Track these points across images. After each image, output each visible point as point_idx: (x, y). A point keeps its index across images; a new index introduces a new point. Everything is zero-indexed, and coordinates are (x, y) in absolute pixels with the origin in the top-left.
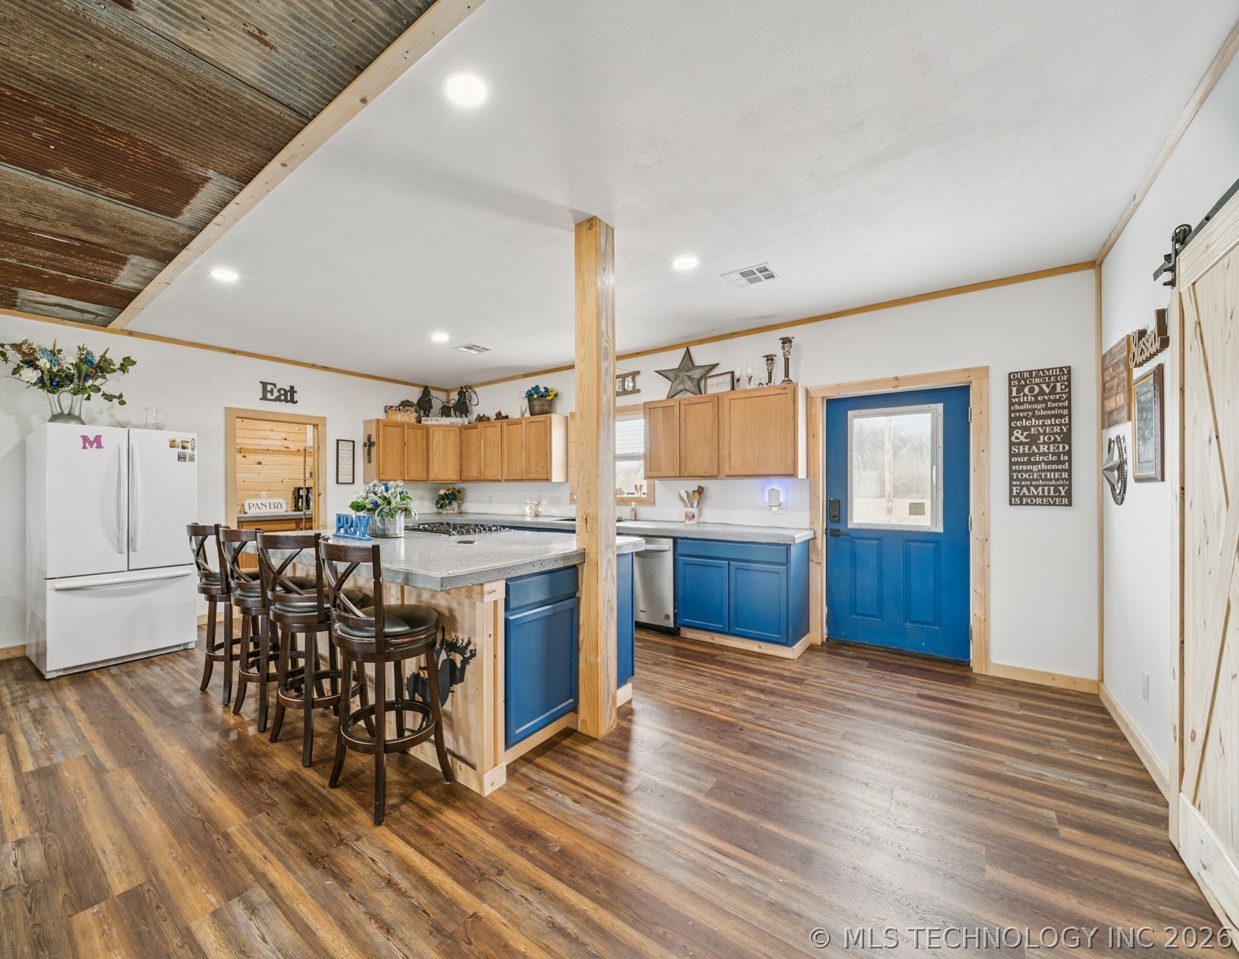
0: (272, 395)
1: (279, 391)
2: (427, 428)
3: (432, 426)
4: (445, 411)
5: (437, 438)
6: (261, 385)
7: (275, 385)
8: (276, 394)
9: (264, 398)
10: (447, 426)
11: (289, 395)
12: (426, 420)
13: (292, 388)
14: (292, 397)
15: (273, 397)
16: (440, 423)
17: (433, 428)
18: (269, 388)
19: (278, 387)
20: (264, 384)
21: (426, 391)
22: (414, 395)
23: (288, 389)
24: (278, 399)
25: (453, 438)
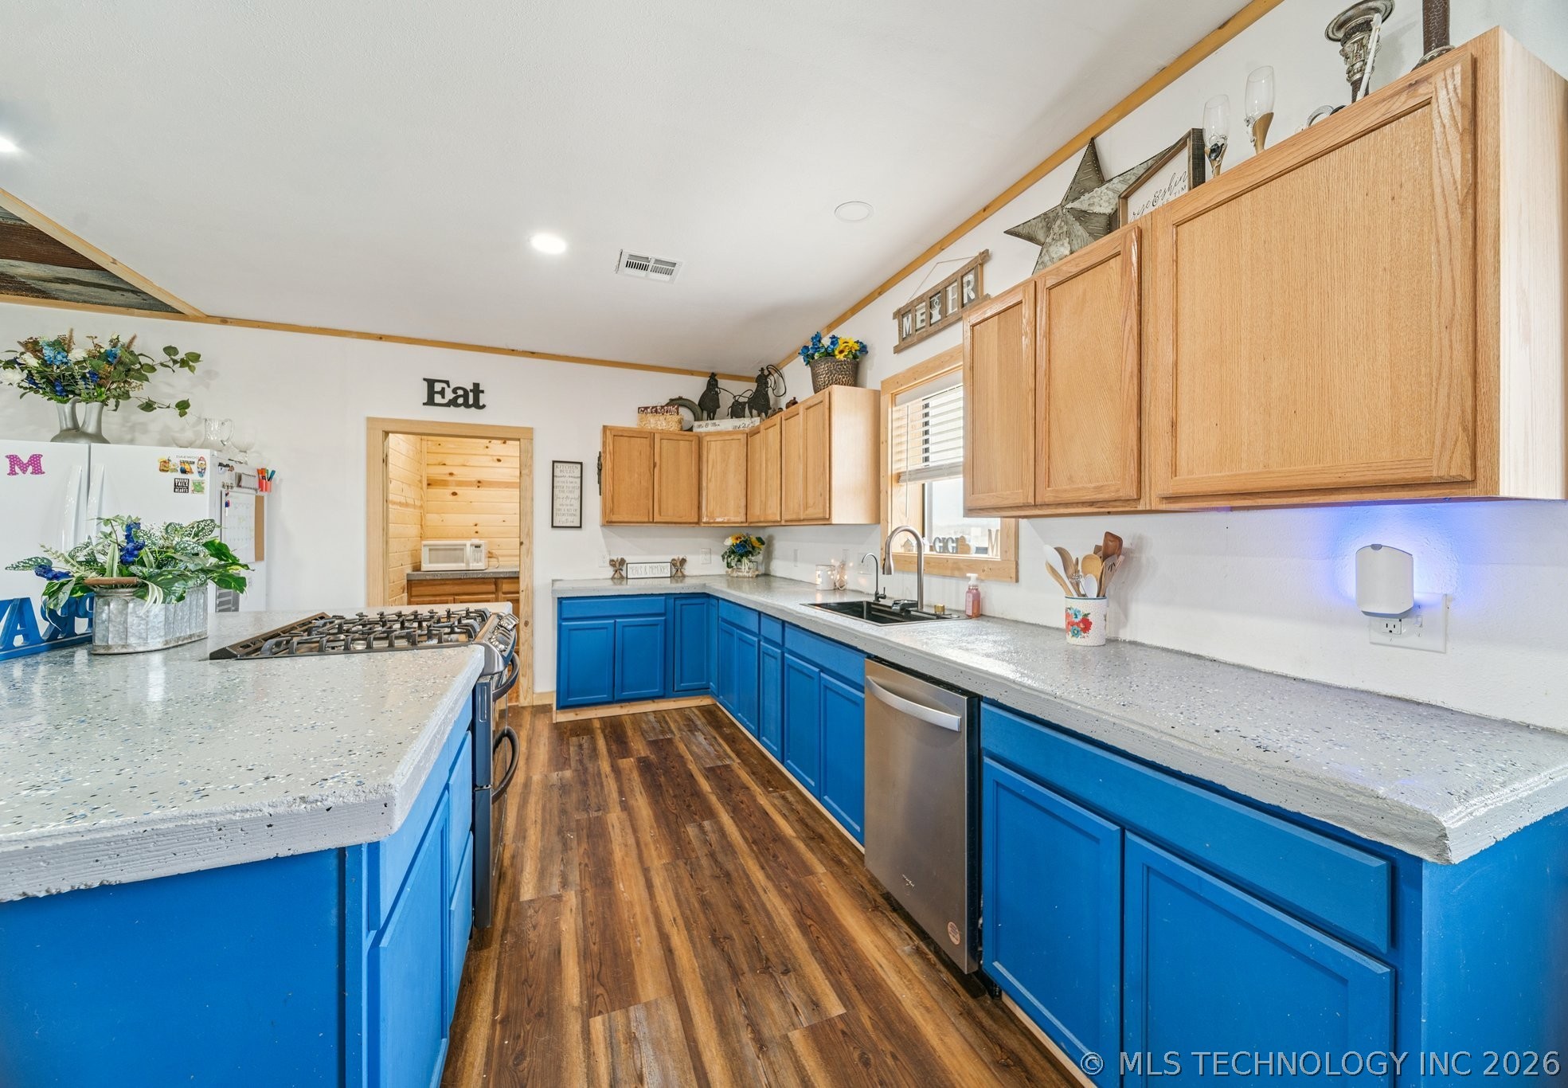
0: (443, 397)
1: (455, 391)
2: (700, 440)
3: (709, 434)
4: (737, 411)
5: (713, 453)
6: (426, 383)
7: (447, 383)
8: (449, 395)
9: (430, 402)
10: (728, 433)
11: (471, 397)
12: (700, 426)
13: (476, 385)
14: (476, 399)
15: (445, 401)
16: (718, 428)
17: (708, 438)
18: (438, 387)
19: (453, 386)
20: (431, 383)
21: (713, 381)
22: (694, 389)
23: (469, 387)
24: (453, 403)
25: (736, 451)
